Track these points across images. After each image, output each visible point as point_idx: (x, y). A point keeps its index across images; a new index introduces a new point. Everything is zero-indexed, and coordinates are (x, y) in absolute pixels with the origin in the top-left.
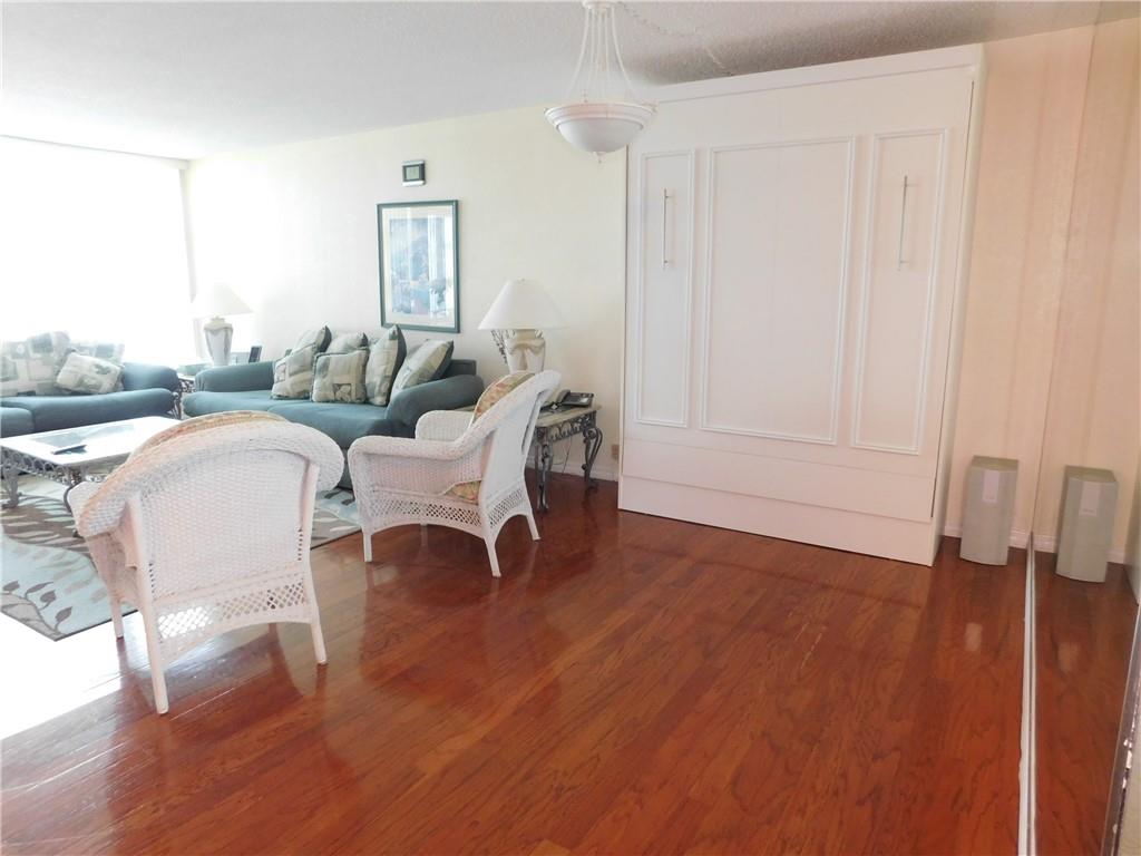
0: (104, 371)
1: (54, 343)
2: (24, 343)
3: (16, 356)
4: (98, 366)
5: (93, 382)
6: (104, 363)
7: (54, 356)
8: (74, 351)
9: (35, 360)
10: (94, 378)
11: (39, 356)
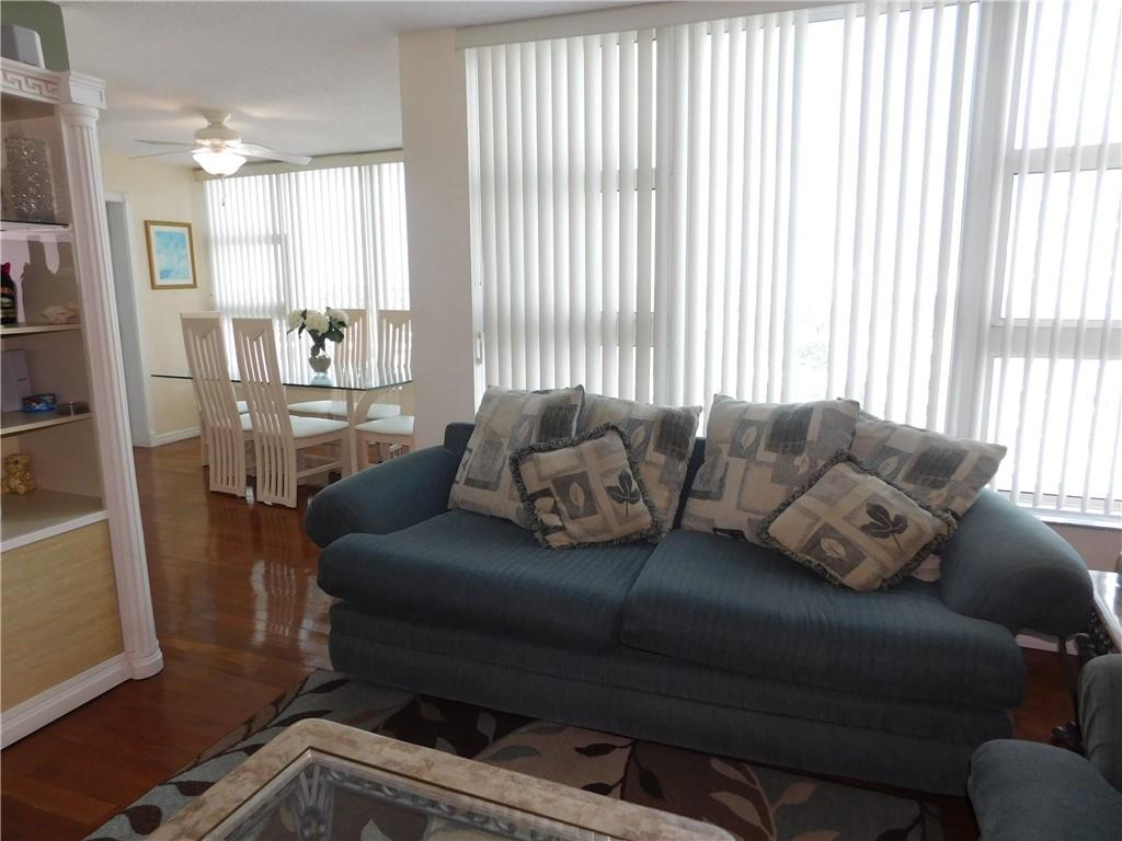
0: (882, 522)
1: (813, 432)
2: (759, 424)
3: (736, 450)
4: (877, 511)
5: (841, 551)
6: (897, 503)
7: (802, 464)
8: (850, 459)
9: (761, 463)
10: (845, 542)
11: (772, 457)
